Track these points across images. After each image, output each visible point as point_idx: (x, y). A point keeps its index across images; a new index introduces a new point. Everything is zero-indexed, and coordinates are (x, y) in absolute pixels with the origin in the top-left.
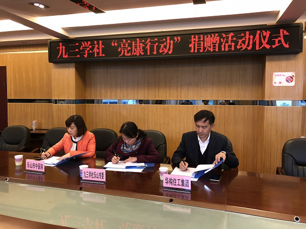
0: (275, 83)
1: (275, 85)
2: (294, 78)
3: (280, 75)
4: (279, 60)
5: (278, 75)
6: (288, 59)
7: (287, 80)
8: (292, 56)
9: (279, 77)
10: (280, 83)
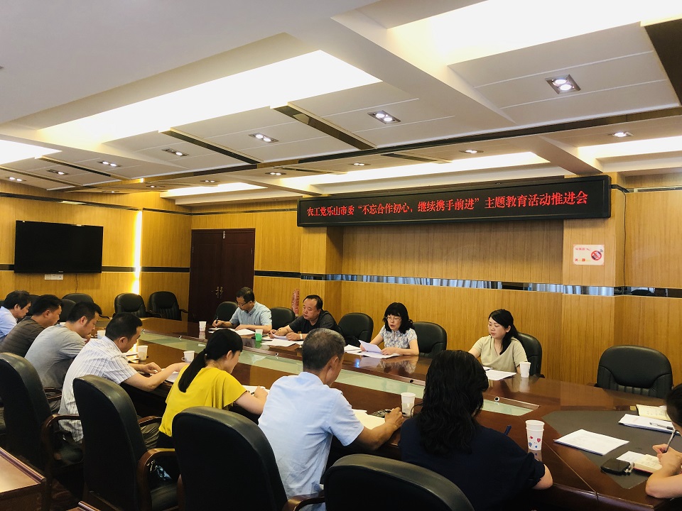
0: (577, 260)
1: (576, 263)
2: (603, 253)
3: (583, 249)
4: (582, 226)
5: (580, 249)
6: (593, 226)
7: (593, 257)
8: (599, 221)
9: (581, 251)
10: (584, 260)
